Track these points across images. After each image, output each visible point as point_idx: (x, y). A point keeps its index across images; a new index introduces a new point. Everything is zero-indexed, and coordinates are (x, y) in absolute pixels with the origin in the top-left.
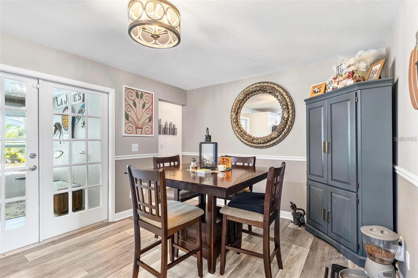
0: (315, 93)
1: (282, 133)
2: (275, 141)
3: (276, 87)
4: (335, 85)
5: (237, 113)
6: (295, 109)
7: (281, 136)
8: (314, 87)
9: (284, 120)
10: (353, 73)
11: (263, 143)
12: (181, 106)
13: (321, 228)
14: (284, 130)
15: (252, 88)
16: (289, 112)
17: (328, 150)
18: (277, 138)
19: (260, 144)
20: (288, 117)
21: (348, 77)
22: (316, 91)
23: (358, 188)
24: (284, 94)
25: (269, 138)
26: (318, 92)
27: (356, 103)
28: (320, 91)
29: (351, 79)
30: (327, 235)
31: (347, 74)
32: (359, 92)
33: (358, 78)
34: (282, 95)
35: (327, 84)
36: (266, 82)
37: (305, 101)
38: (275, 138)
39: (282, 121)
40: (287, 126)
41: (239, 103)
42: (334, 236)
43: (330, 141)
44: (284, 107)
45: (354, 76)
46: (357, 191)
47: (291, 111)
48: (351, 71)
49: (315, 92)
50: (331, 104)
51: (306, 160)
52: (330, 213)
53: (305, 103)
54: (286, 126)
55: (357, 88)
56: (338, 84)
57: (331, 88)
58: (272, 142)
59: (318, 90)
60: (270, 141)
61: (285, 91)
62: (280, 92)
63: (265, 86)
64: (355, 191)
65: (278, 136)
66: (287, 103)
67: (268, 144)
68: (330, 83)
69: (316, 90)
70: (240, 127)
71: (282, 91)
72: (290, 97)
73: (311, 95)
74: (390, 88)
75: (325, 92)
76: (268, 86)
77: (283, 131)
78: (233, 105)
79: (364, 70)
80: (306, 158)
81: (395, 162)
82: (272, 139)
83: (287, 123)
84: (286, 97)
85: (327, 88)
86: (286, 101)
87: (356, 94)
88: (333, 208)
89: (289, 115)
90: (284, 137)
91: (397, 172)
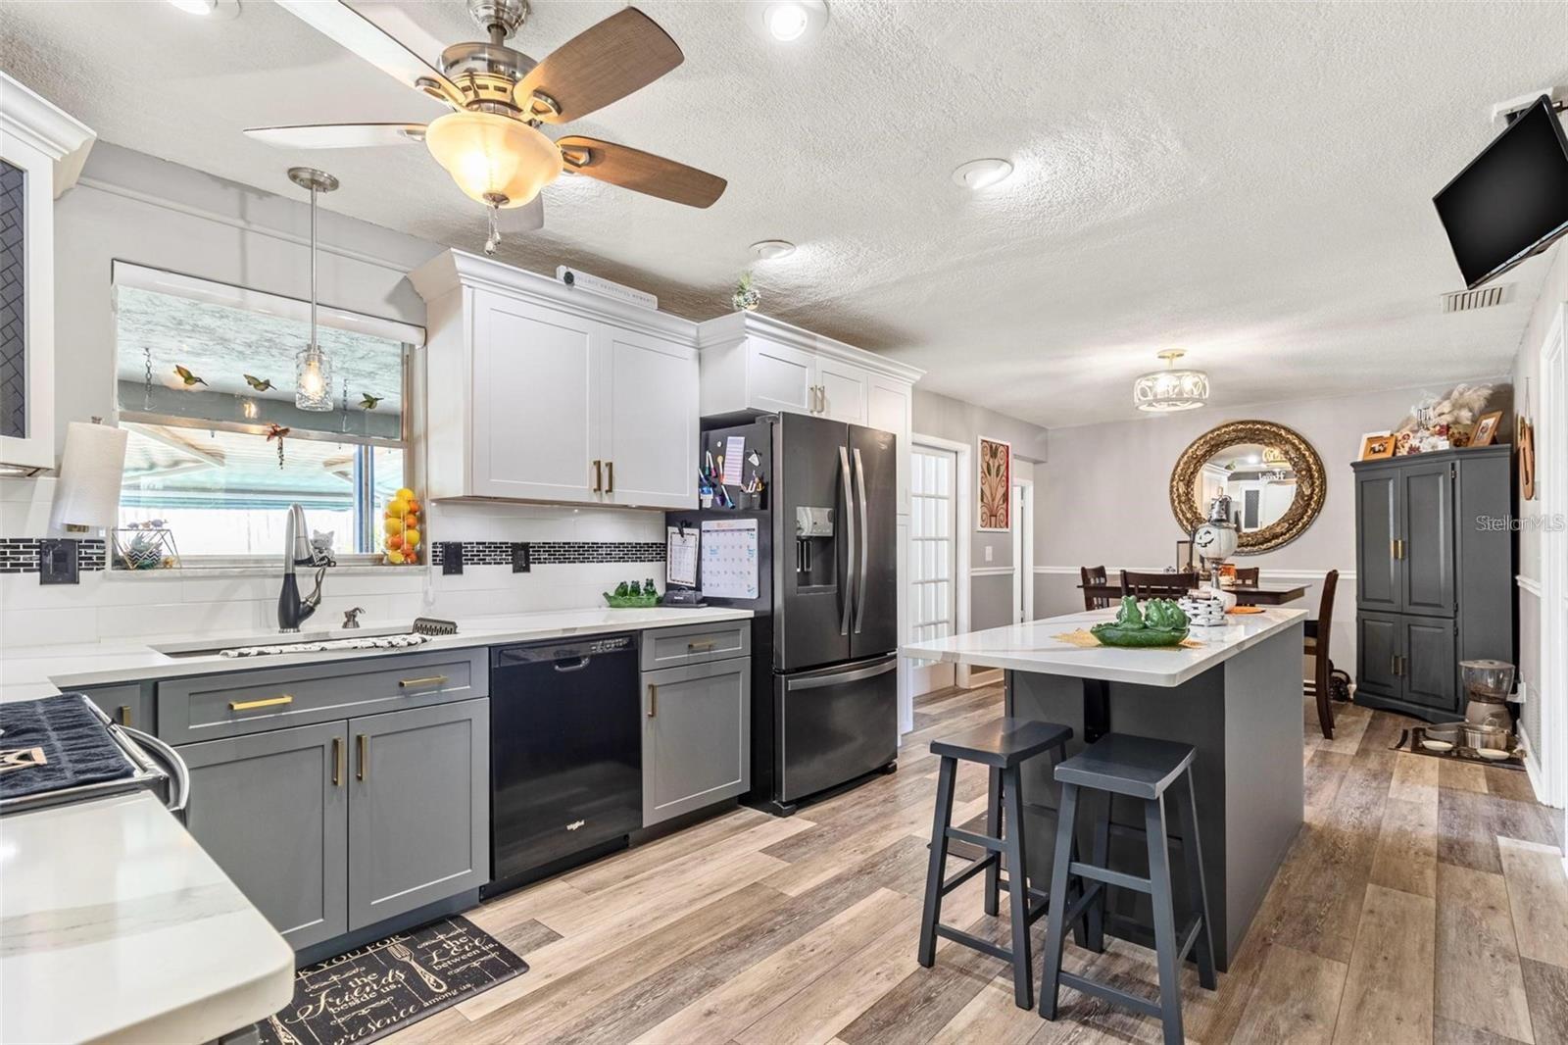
0: (1375, 452)
1: (1298, 524)
2: (1280, 540)
3: (1283, 432)
4: (1415, 442)
5: (1189, 482)
6: (1325, 478)
7: (1295, 530)
8: (1371, 440)
9: (1302, 499)
10: (1448, 428)
11: (1252, 545)
12: (1031, 464)
13: (1388, 691)
14: (1302, 518)
15: (1229, 433)
16: (1313, 483)
17: (1403, 554)
18: (1285, 534)
19: (1247, 545)
20: (1312, 493)
21: (1440, 433)
22: (1377, 449)
23: (1456, 611)
24: (1302, 447)
25: (1267, 535)
26: (1379, 451)
27: (1453, 480)
28: (1384, 450)
29: (1445, 437)
30: (1401, 700)
31: (1438, 428)
32: (1458, 462)
33: (1457, 436)
34: (1298, 449)
35: (1400, 438)
36: (1259, 422)
37: (1353, 465)
38: (1283, 534)
39: (1297, 500)
40: (1310, 512)
41: (1195, 462)
42: (1415, 697)
43: (1406, 539)
44: (1304, 473)
45: (1450, 433)
46: (1455, 617)
47: (1317, 483)
48: (1445, 423)
49: (1373, 450)
50: (1408, 478)
51: (1355, 577)
52: (1407, 661)
53: (1352, 469)
54: (1307, 511)
55: (1454, 457)
56: (1420, 442)
57: (1407, 446)
58: (1273, 542)
59: (1382, 449)
60: (1270, 541)
61: (1304, 442)
62: (1293, 444)
63: (1258, 429)
64: (1452, 616)
65: (1288, 532)
66: (1309, 466)
67: (1265, 546)
68: (1404, 438)
69: (1376, 446)
70: (1195, 513)
71: (1296, 442)
72: (1314, 454)
73: (1365, 455)
74: (1508, 461)
75: (1394, 454)
76: (1266, 430)
77: (1299, 520)
78: (1177, 467)
79: (1469, 422)
80: (1355, 572)
81: (1515, 569)
82: (1276, 536)
83: (1309, 505)
84: (1307, 454)
85: (1399, 444)
86: (1308, 462)
87: (1453, 465)
88: (1413, 651)
89: (1314, 490)
90: (1299, 533)
91: (1519, 584)
